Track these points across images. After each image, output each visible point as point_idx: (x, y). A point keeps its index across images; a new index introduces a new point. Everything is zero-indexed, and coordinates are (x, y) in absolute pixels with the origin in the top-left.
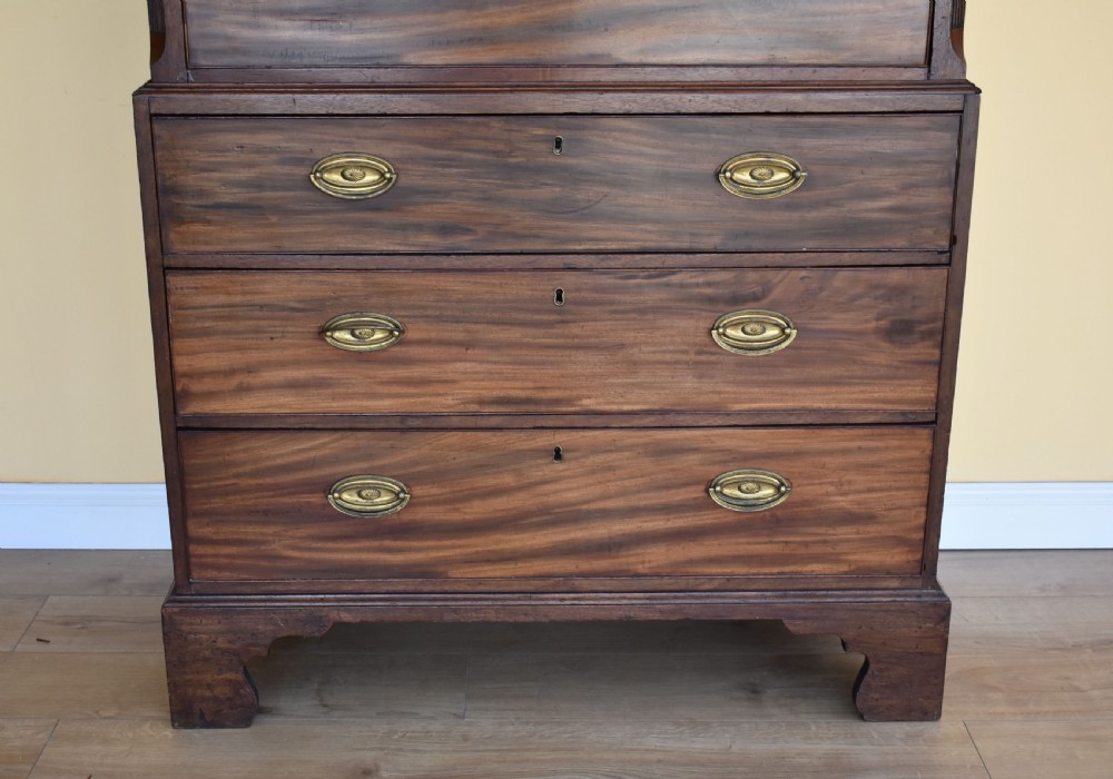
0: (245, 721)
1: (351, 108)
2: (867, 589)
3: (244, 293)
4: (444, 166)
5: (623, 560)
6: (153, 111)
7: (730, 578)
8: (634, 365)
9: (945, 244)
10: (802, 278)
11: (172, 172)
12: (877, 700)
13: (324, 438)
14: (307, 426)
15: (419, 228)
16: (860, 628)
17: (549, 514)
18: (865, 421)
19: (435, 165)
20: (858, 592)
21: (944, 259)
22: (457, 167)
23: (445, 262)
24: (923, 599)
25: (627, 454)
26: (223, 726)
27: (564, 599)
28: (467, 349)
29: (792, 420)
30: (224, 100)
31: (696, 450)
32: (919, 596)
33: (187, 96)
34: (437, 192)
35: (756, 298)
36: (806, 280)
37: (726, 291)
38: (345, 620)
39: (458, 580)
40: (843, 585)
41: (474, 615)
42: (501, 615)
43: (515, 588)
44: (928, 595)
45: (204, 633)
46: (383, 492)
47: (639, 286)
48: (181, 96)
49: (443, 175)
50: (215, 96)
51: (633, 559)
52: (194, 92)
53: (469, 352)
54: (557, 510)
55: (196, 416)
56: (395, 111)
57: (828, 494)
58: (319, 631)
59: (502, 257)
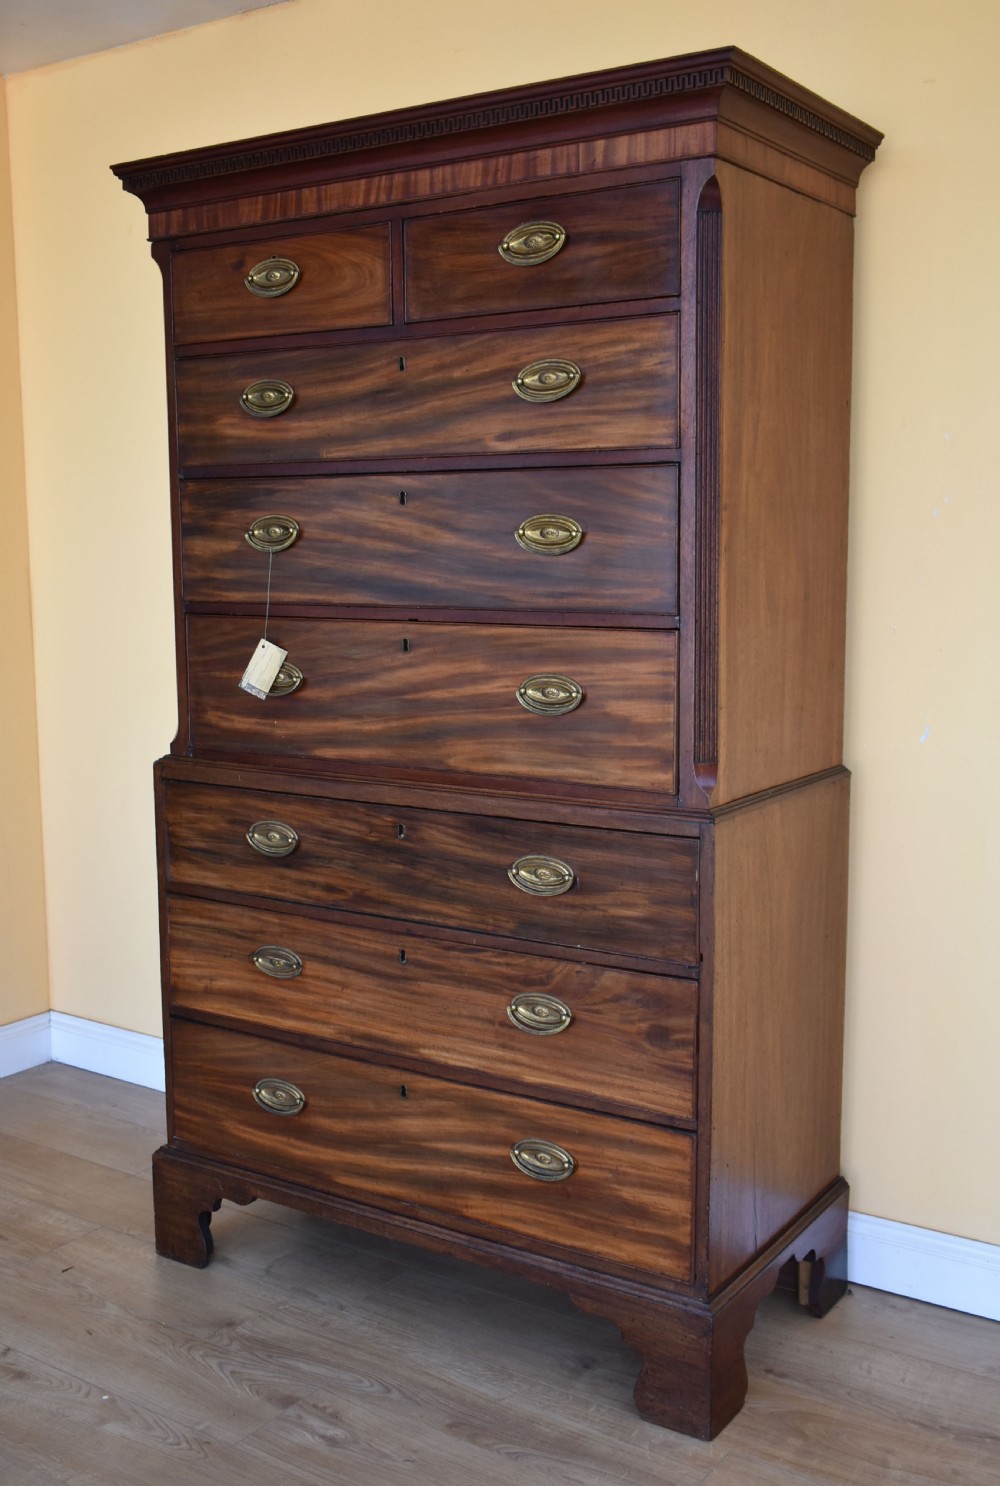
0: (199, 1263)
2: (645, 1284)
3: (210, 918)
4: (329, 838)
5: (452, 1200)
7: (534, 1239)
9: (693, 959)
10: (578, 972)
12: (651, 1400)
13: (253, 1043)
14: (244, 1030)
15: (314, 884)
16: (633, 1320)
18: (637, 1117)
19: (324, 837)
20: (636, 1285)
21: (693, 974)
22: (335, 840)
23: (330, 915)
24: (689, 1308)
25: (452, 1103)
26: (185, 1263)
27: (406, 1223)
29: (578, 1102)
31: (502, 1112)
32: (685, 1304)
33: (182, 766)
35: (542, 983)
36: (580, 974)
37: (520, 973)
39: (339, 1185)
40: (626, 1274)
42: (361, 1225)
43: (377, 1204)
44: (694, 1306)
45: (176, 1182)
48: (179, 765)
49: (327, 845)
50: (198, 767)
51: (459, 1202)
52: (187, 764)
54: (404, 1142)
56: (298, 792)
57: (607, 1180)
59: (366, 917)
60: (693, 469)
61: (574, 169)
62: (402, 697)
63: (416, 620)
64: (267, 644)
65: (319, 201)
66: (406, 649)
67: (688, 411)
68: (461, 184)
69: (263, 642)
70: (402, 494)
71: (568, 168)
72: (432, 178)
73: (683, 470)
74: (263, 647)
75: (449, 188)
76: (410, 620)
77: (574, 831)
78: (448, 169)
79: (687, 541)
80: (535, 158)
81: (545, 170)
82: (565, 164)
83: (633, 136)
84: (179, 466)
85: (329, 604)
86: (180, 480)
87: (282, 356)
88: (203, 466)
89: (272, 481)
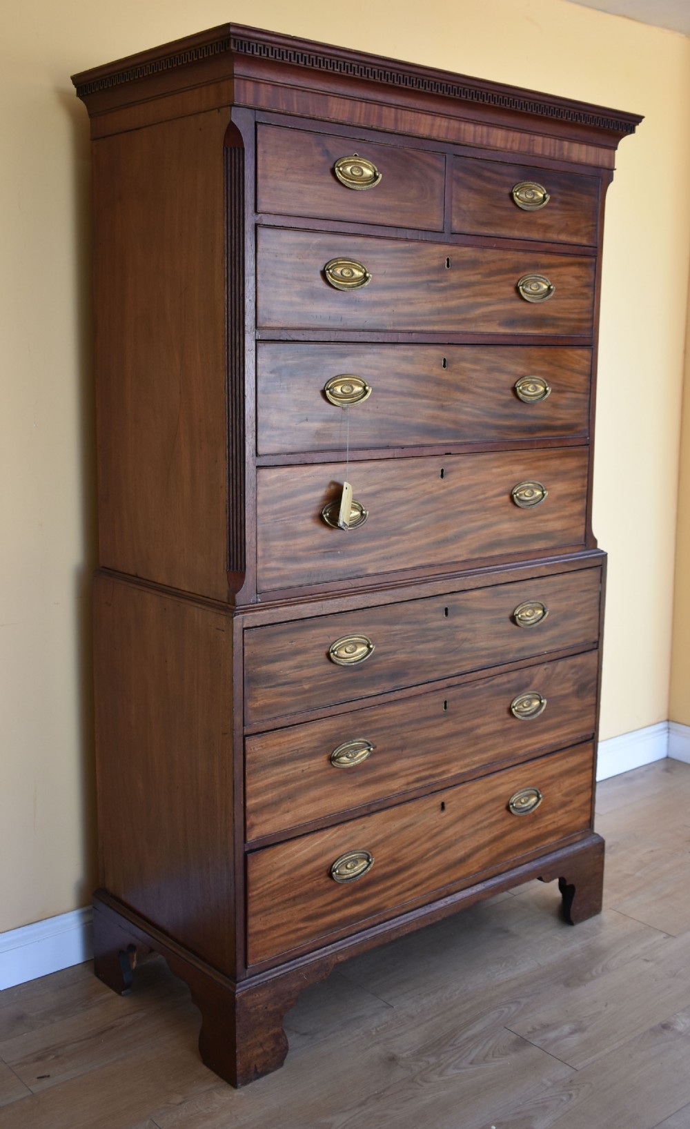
0: (280, 1064)
1: (351, 606)
6: (244, 626)
8: (478, 739)
9: (596, 637)
10: (545, 669)
11: (253, 667)
13: (328, 834)
14: (319, 827)
15: (380, 678)
16: (572, 869)
17: (438, 847)
18: (567, 745)
19: (390, 635)
21: (595, 646)
23: (393, 697)
24: (588, 843)
27: (447, 901)
28: (402, 751)
30: (285, 612)
32: (591, 841)
33: (264, 612)
34: (390, 652)
35: (527, 685)
36: (547, 669)
37: (512, 685)
38: (340, 960)
40: (560, 846)
41: (406, 929)
42: (419, 925)
43: (424, 903)
44: (595, 839)
45: (260, 1004)
46: (359, 861)
47: (480, 690)
48: (261, 612)
49: (393, 641)
50: (281, 609)
52: (268, 609)
53: (404, 752)
54: (442, 843)
55: (258, 839)
56: (373, 604)
57: (555, 793)
58: (326, 974)
59: (420, 687)
61: (552, 155)
63: (450, 454)
65: (396, 120)
66: (443, 476)
68: (492, 142)
69: (346, 484)
70: (445, 360)
71: (550, 153)
72: (475, 132)
73: (594, 351)
74: (346, 489)
75: (485, 142)
76: (446, 454)
78: (485, 129)
80: (533, 140)
81: (538, 150)
82: (549, 150)
84: (256, 327)
85: (388, 447)
86: (256, 341)
87: (359, 240)
88: (282, 328)
89: (345, 346)
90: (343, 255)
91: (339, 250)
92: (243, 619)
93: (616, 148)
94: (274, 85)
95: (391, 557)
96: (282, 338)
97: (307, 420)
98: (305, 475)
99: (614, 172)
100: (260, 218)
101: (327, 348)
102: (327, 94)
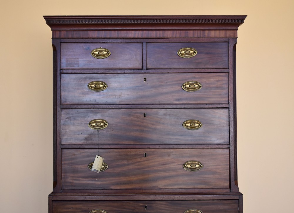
6: (53, 200)
48: (59, 196)
56: (108, 200)
60: (233, 110)
61: (199, 36)
62: (143, 169)
63: (149, 148)
64: (98, 157)
66: (145, 156)
67: (231, 96)
68: (165, 36)
69: (97, 156)
70: (145, 114)
72: (157, 33)
73: (230, 109)
74: (97, 158)
75: (162, 36)
76: (147, 148)
77: (203, 201)
78: (161, 32)
79: (232, 127)
80: (188, 32)
81: (191, 36)
82: (197, 35)
83: (216, 31)
84: (61, 104)
85: (118, 144)
86: (61, 108)
87: (103, 75)
88: (71, 104)
89: (97, 110)
90: (95, 80)
91: (94, 78)
92: (52, 197)
93: (237, 30)
94: (67, 31)
95: (120, 184)
96: (71, 108)
97: (81, 134)
98: (81, 152)
99: (237, 39)
100: (62, 71)
101: (89, 110)
102: (88, 30)
